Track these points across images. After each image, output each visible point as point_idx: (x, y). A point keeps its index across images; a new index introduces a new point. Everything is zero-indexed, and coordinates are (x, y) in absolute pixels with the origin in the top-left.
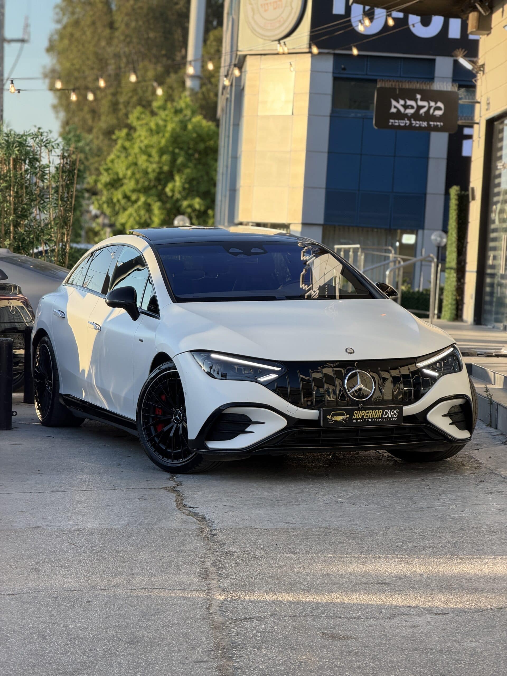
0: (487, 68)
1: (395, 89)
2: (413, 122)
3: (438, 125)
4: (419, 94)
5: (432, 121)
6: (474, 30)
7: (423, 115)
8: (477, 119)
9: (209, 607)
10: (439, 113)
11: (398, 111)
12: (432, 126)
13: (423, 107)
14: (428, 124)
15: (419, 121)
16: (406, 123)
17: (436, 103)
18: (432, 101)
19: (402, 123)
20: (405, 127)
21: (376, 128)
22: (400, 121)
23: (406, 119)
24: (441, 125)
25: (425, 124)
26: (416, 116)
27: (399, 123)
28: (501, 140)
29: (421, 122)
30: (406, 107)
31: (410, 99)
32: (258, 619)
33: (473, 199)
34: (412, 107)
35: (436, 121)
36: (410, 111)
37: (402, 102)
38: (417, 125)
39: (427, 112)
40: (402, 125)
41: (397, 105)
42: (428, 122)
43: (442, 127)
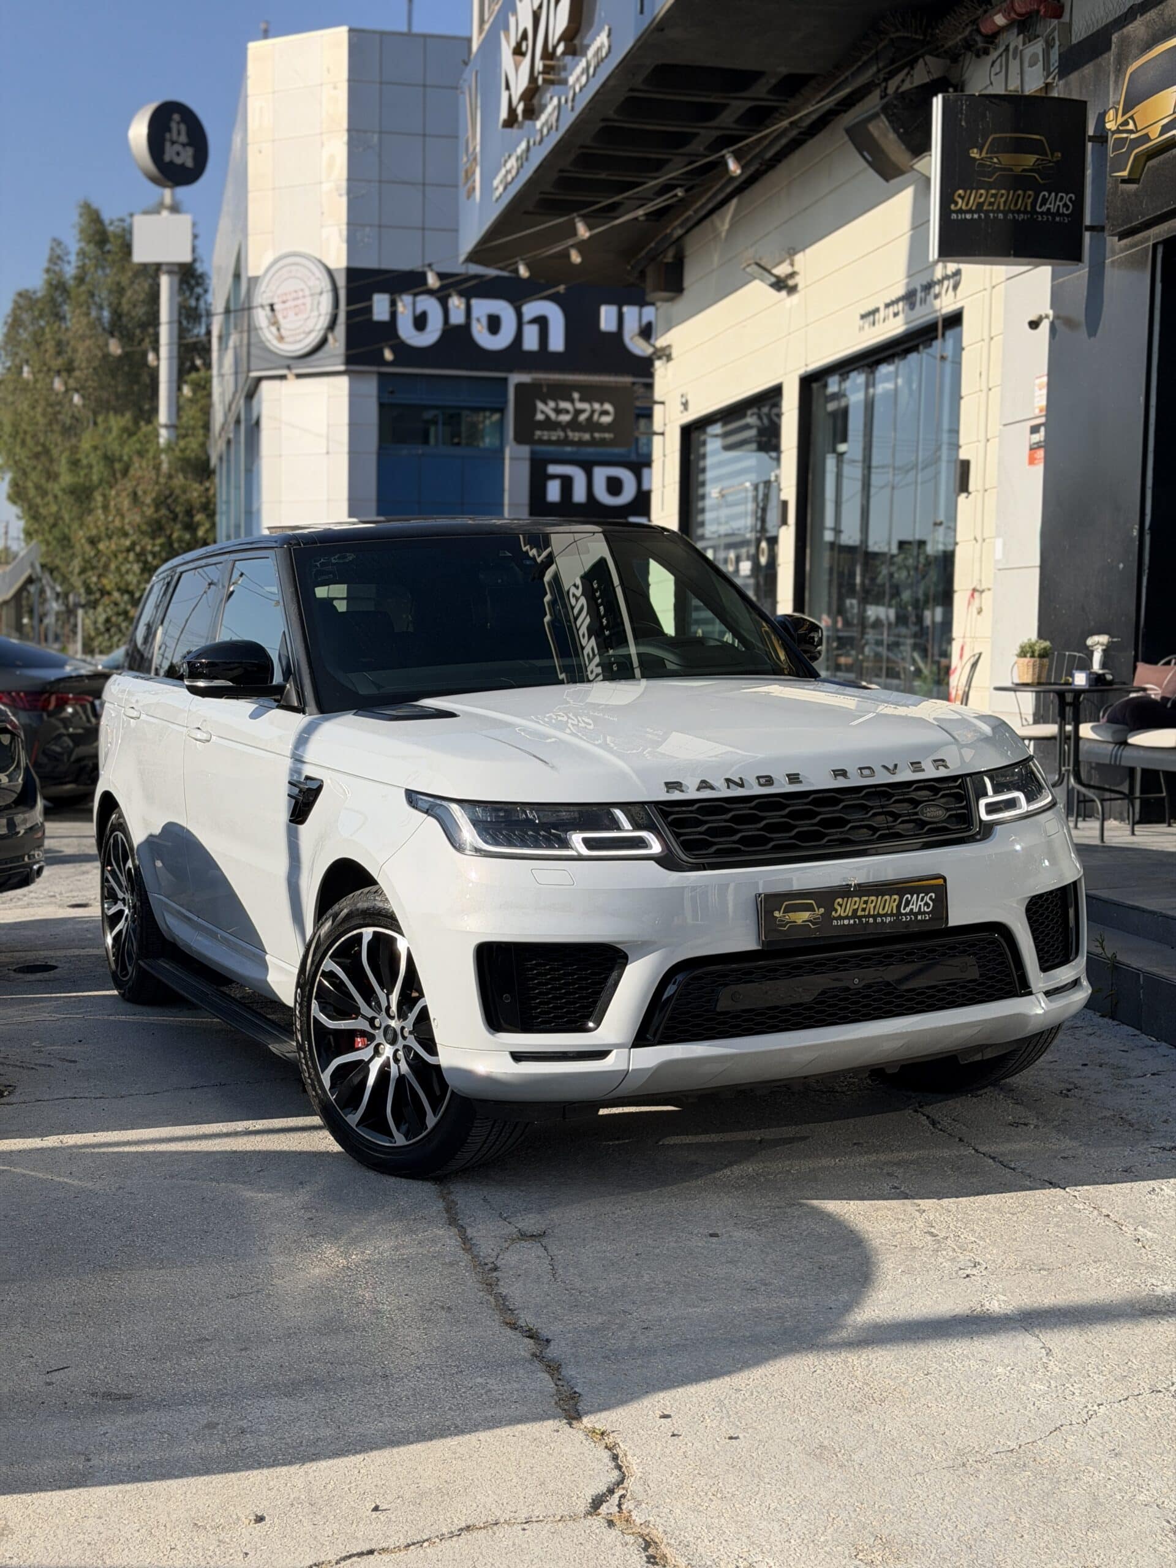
0: (672, 352)
1: (540, 386)
2: (570, 434)
3: (606, 437)
4: (576, 391)
5: (597, 432)
7: (584, 423)
8: (657, 426)
10: (606, 419)
11: (548, 418)
12: (598, 438)
13: (582, 411)
14: (592, 437)
15: (578, 431)
16: (559, 436)
17: (602, 404)
18: (597, 401)
19: (554, 435)
20: (558, 442)
22: (550, 433)
23: (559, 430)
24: (610, 437)
25: (587, 437)
26: (574, 425)
27: (548, 436)
29: (581, 434)
30: (558, 411)
31: (564, 399)
34: (567, 412)
35: (603, 432)
36: (565, 418)
37: (552, 404)
38: (576, 439)
39: (590, 419)
40: (554, 438)
41: (545, 409)
42: (592, 433)
43: (612, 440)
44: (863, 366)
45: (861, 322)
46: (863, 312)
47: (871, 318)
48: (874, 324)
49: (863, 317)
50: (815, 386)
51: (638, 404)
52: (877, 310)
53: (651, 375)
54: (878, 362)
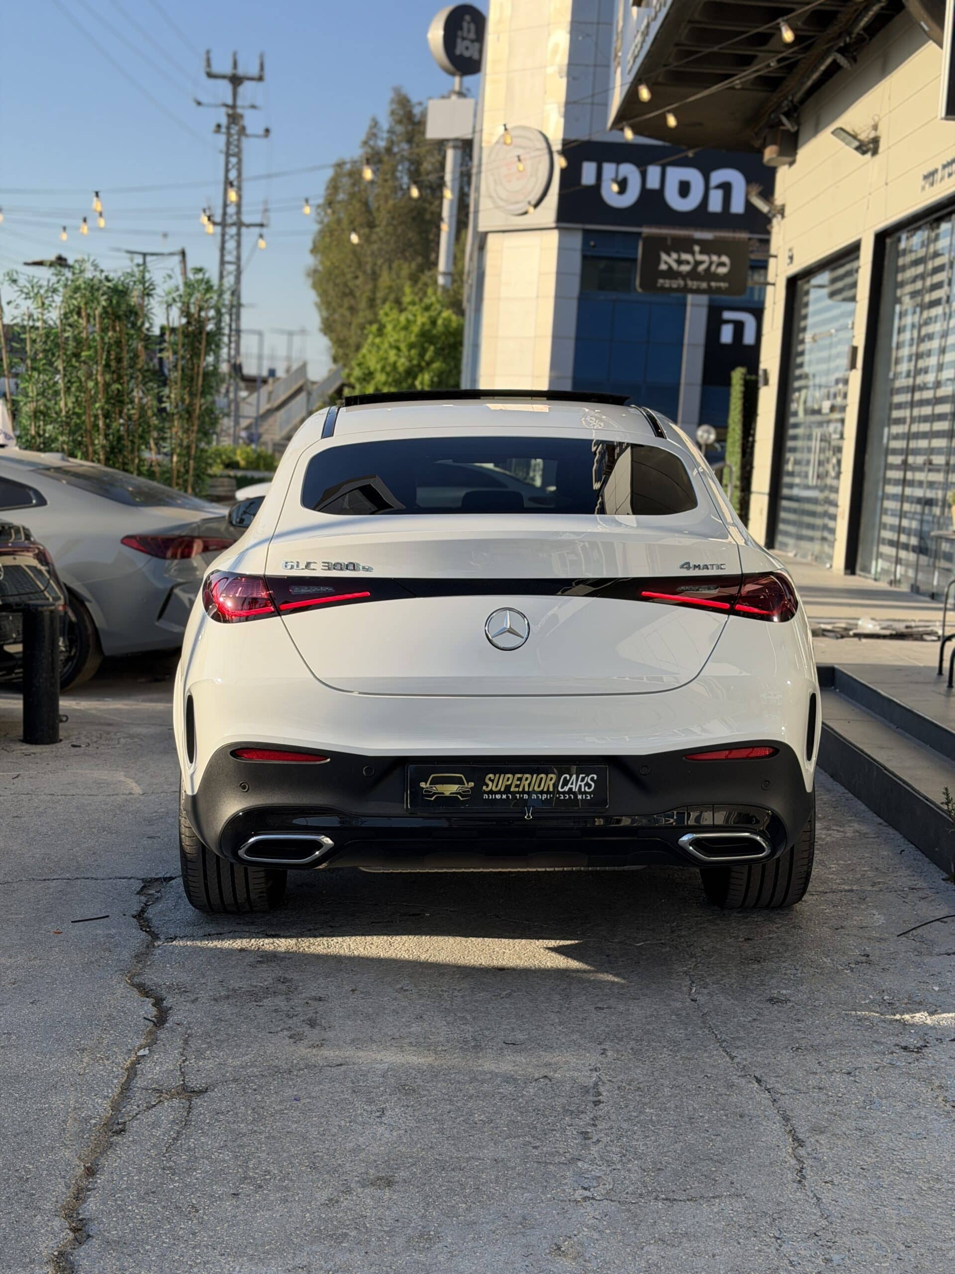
0: (787, 212)
1: (665, 239)
2: (690, 283)
3: (720, 287)
4: (697, 245)
5: (713, 281)
6: (774, 156)
7: (703, 273)
8: (771, 278)
10: (723, 270)
11: (670, 268)
12: (714, 288)
13: (702, 262)
14: (709, 285)
15: (697, 280)
16: (679, 284)
17: (719, 256)
18: (715, 253)
19: (675, 284)
20: (678, 290)
21: (639, 290)
22: (672, 281)
23: (679, 279)
24: (728, 286)
25: (704, 285)
26: (693, 274)
27: (670, 284)
28: (806, 305)
29: (699, 283)
30: (680, 262)
31: (686, 252)
33: (766, 383)
34: (688, 263)
35: (719, 282)
36: (685, 268)
37: (675, 256)
38: (694, 287)
39: (708, 270)
40: (675, 286)
41: (668, 260)
42: (709, 281)
43: (726, 289)
44: (926, 223)
45: (923, 183)
46: (925, 173)
47: (931, 179)
48: (932, 184)
49: (926, 177)
50: (888, 241)
51: (753, 257)
52: (935, 171)
53: (769, 233)
54: (939, 220)
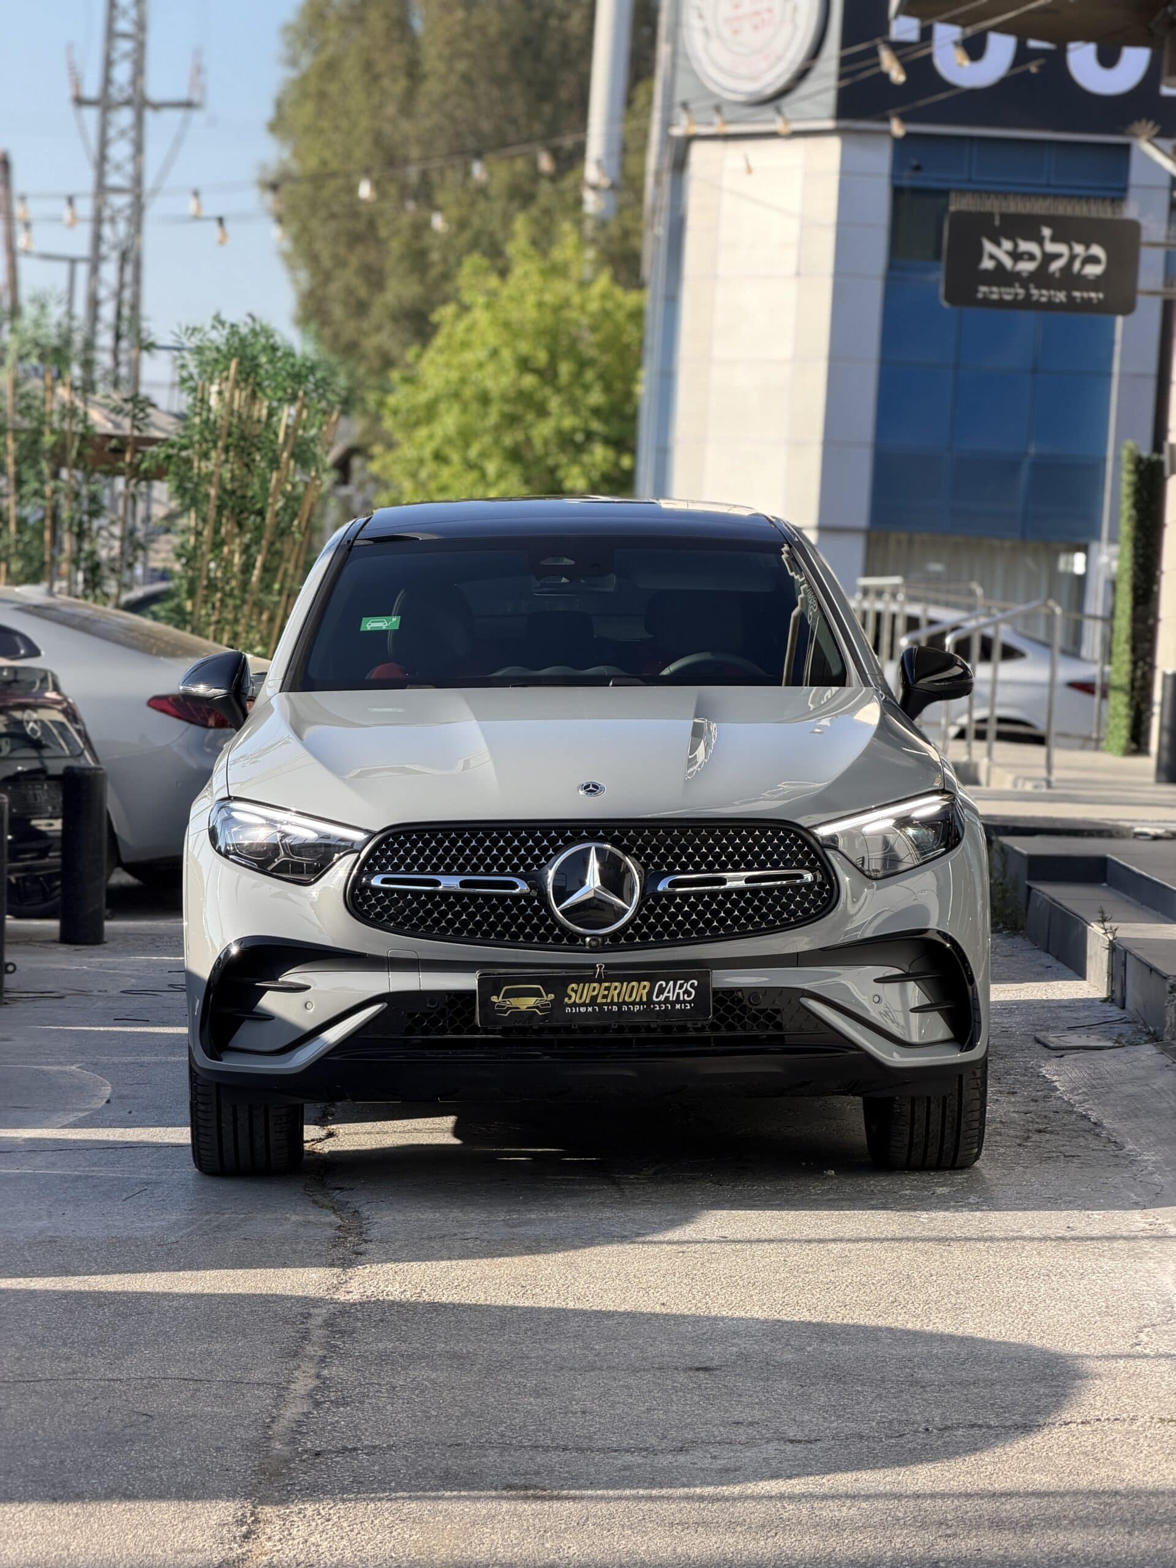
1: (990, 216)
2: (1034, 292)
3: (1090, 299)
4: (1048, 225)
5: (1077, 289)
7: (1057, 275)
9: (272, 1422)
10: (1093, 270)
11: (1000, 265)
12: (1078, 300)
13: (1058, 256)
14: (1070, 297)
15: (1048, 288)
16: (1016, 294)
17: (1088, 247)
18: (1079, 242)
19: (1008, 293)
20: (1015, 304)
21: (945, 304)
22: (1003, 290)
23: (1017, 285)
24: (1098, 299)
25: (1061, 296)
26: (1041, 277)
27: (1000, 293)
29: (1052, 292)
30: (1016, 256)
31: (1027, 238)
32: (372, 1450)
34: (1031, 257)
35: (1087, 290)
36: (1026, 267)
37: (1007, 245)
38: (1044, 299)
39: (1067, 268)
40: (1008, 297)
41: (995, 253)
42: (1069, 289)
43: (1100, 302)
